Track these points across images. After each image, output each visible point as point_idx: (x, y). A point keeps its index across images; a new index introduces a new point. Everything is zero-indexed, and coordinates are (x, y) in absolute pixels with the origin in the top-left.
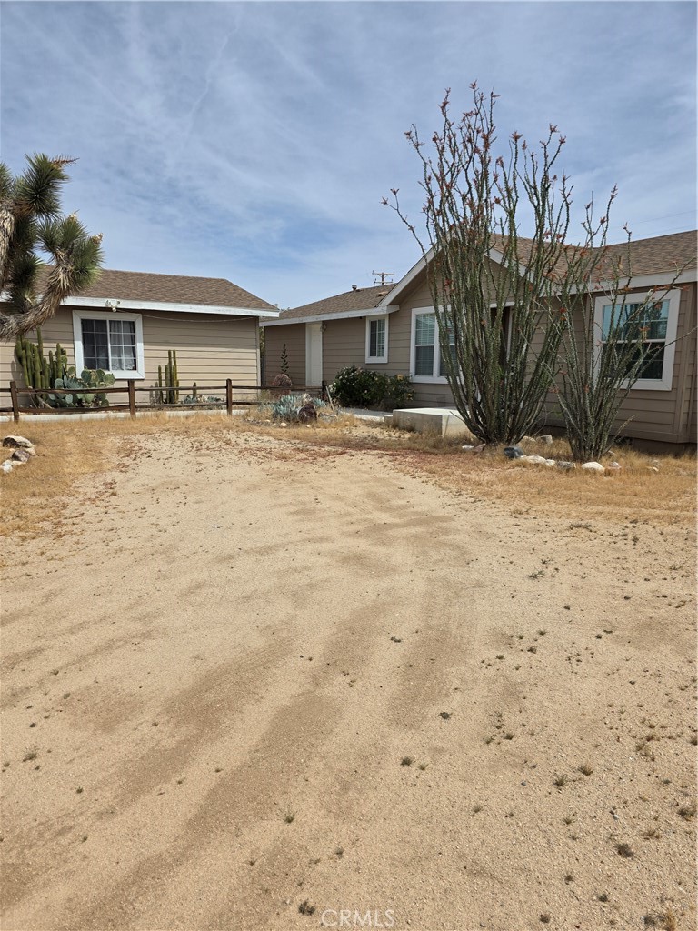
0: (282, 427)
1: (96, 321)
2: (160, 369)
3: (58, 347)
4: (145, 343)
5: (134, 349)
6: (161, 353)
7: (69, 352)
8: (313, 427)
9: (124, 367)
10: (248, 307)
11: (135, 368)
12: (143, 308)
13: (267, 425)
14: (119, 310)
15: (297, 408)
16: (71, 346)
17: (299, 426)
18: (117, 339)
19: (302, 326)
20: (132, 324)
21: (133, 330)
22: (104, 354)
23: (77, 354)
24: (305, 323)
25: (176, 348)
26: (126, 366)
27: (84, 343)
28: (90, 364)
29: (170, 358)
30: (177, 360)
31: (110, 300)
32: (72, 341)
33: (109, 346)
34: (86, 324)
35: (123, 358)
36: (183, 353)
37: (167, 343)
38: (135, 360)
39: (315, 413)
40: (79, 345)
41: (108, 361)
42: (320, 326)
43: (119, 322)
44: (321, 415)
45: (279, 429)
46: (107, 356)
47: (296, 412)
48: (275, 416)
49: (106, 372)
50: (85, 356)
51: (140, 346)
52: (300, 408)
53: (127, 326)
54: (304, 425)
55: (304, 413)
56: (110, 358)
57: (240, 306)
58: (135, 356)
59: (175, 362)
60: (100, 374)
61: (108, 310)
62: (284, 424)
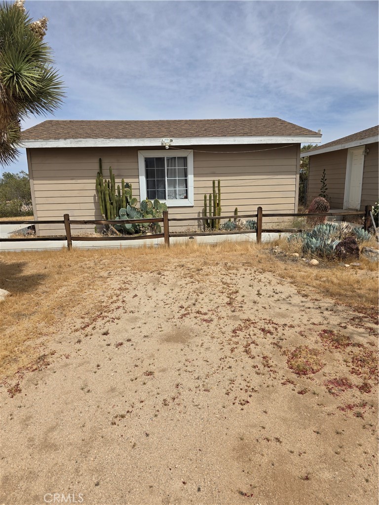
0: (311, 266)
1: (157, 158)
2: (205, 197)
3: (123, 182)
4: (195, 175)
5: (186, 180)
6: (207, 182)
7: (133, 186)
8: (353, 267)
9: (178, 196)
10: (289, 135)
11: (186, 197)
12: (192, 144)
13: (294, 260)
14: (172, 148)
15: (333, 241)
16: (136, 180)
17: (335, 265)
18: (172, 173)
19: (344, 152)
20: (185, 159)
21: (185, 164)
22: (162, 186)
23: (140, 187)
24: (347, 149)
25: (220, 178)
26: (180, 195)
27: (147, 177)
28: (151, 195)
29: (214, 187)
30: (221, 189)
31: (164, 139)
32: (138, 177)
33: (166, 179)
34: (149, 162)
35: (177, 189)
36: (226, 182)
37: (214, 174)
38: (187, 190)
39: (357, 249)
40: (143, 180)
41: (165, 191)
42: (362, 151)
43: (175, 158)
44: (364, 251)
45: (308, 269)
46: (165, 188)
47: (332, 247)
48: (305, 250)
49: (161, 202)
50: (148, 188)
51: (191, 178)
52: (337, 241)
53: (182, 161)
54: (341, 263)
55: (342, 248)
56: (167, 189)
57: (282, 135)
58: (187, 187)
59: (219, 190)
60: (156, 202)
61: (162, 148)
62: (315, 262)
